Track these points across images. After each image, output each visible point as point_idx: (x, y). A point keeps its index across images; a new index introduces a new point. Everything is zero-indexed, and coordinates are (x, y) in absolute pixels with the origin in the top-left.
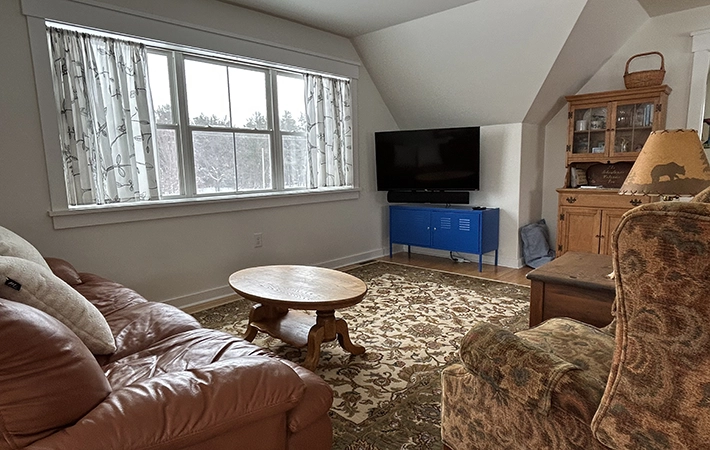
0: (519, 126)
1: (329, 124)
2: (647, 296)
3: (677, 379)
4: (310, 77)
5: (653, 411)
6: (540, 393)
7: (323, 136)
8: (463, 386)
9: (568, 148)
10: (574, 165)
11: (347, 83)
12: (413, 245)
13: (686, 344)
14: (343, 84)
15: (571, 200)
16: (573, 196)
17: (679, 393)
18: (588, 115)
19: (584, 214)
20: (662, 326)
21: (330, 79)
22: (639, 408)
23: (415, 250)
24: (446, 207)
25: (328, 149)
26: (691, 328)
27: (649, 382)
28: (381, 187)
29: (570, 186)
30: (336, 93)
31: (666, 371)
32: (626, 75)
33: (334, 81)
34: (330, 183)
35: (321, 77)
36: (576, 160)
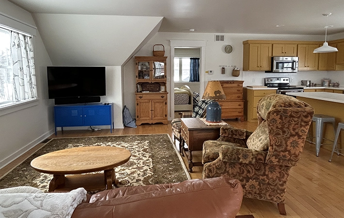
0: (120, 67)
1: (25, 61)
2: (277, 127)
3: (286, 143)
4: (12, 32)
5: (282, 151)
6: (252, 159)
7: (21, 69)
8: (217, 168)
9: (137, 77)
10: (139, 83)
11: (30, 38)
12: (64, 126)
13: (286, 136)
14: (28, 38)
15: (141, 97)
16: (141, 96)
17: (287, 146)
18: (140, 64)
19: (146, 102)
20: (281, 134)
21: (22, 35)
22: (280, 152)
23: (65, 129)
24: (85, 105)
25: (25, 76)
26: (287, 132)
27: (281, 145)
28: (50, 97)
29: (138, 92)
30: (26, 43)
31: (284, 142)
32: (153, 51)
33: (24, 36)
34: (27, 98)
35: (18, 34)
36: (140, 81)
